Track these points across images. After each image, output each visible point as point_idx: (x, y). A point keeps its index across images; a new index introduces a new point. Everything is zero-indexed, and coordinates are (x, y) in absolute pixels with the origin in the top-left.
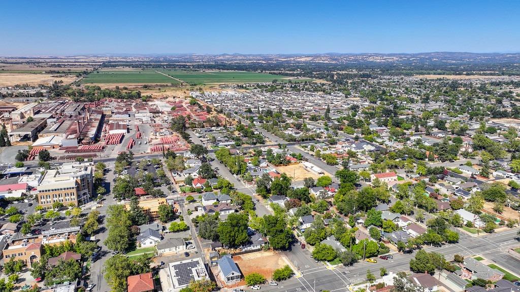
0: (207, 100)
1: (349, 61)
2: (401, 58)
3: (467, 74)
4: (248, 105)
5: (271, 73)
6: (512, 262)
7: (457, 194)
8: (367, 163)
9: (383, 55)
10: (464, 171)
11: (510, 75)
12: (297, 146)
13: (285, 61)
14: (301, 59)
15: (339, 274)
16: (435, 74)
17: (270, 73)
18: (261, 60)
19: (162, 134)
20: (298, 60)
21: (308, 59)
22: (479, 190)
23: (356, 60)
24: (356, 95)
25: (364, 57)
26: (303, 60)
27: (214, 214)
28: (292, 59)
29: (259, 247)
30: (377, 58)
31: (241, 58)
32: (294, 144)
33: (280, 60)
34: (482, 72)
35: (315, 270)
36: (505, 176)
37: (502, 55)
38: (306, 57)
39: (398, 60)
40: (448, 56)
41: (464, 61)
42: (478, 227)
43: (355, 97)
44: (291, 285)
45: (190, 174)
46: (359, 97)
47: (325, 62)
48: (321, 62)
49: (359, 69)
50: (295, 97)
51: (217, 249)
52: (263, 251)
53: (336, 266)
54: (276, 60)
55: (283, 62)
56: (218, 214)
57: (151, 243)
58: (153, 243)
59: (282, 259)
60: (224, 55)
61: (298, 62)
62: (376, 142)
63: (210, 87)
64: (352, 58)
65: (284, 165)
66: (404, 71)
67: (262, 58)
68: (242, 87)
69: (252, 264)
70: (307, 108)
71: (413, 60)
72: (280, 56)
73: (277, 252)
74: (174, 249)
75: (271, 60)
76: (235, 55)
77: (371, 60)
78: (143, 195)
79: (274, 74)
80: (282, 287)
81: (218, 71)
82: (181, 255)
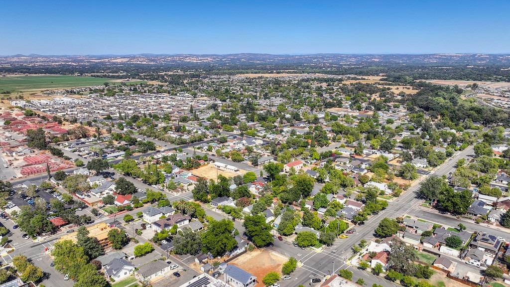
0: (43, 110)
1: (167, 61)
2: (214, 59)
3: (278, 73)
4: (99, 111)
5: (94, 76)
6: (427, 214)
7: (354, 171)
8: (266, 155)
9: (197, 56)
10: (342, 152)
11: (308, 73)
12: (190, 149)
13: (99, 63)
14: (118, 61)
15: (329, 254)
16: (252, 73)
17: (92, 76)
18: (69, 62)
19: (21, 154)
20: (114, 61)
21: (125, 60)
22: (367, 166)
23: (174, 61)
24: (203, 94)
25: (181, 57)
26: (119, 61)
27: (171, 228)
28: (107, 60)
29: (243, 249)
30: (193, 59)
31: (42, 60)
32: (187, 147)
33: (93, 62)
34: (287, 71)
35: (309, 256)
36: (371, 153)
37: (292, 56)
38: (121, 58)
39: (212, 61)
40: (252, 57)
41: (266, 61)
42: (388, 193)
43: (202, 96)
44: (301, 275)
45: (101, 192)
46: (206, 96)
47: (143, 63)
48: (139, 62)
49: (184, 70)
50: (144, 100)
51: (203, 261)
52: (248, 252)
53: (321, 248)
54: (88, 62)
55: (97, 63)
56: (175, 227)
57: (126, 273)
58: (128, 272)
59: (272, 255)
60: (18, 56)
61: (114, 63)
62: (258, 136)
63: (32, 94)
64: (170, 59)
65: (195, 168)
66: (227, 71)
67: (70, 60)
68: (72, 92)
69: (251, 266)
70: (166, 110)
71: (225, 61)
72: (91, 57)
73: (262, 249)
74: (159, 273)
75: (82, 61)
76: (32, 56)
77: (188, 61)
78: (62, 226)
79: (98, 76)
80: (296, 279)
81: (23, 75)
82: (171, 277)
